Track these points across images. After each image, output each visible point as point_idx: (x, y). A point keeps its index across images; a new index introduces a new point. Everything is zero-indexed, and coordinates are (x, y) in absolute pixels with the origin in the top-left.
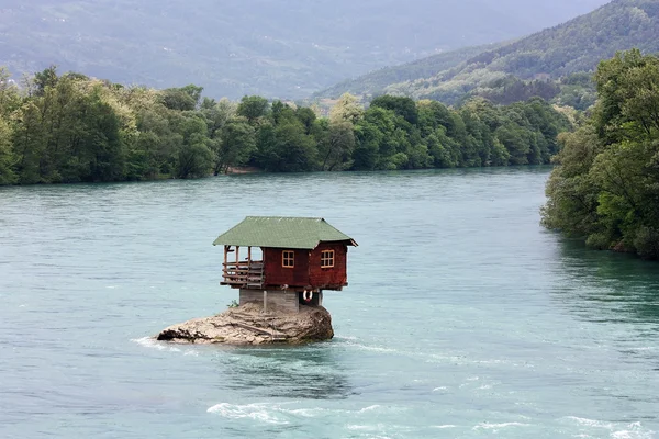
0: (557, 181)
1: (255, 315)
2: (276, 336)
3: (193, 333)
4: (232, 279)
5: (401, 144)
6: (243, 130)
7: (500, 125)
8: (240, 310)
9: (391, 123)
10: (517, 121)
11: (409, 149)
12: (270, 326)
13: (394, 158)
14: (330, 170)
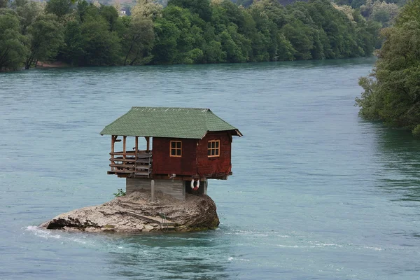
0: (383, 74)
1: (143, 204)
2: (165, 224)
3: (83, 221)
4: (119, 168)
5: (197, 40)
6: (53, 26)
7: (287, 22)
8: (128, 199)
9: (187, 20)
10: (301, 19)
11: (204, 45)
12: (158, 214)
13: (190, 53)
14: (131, 64)
